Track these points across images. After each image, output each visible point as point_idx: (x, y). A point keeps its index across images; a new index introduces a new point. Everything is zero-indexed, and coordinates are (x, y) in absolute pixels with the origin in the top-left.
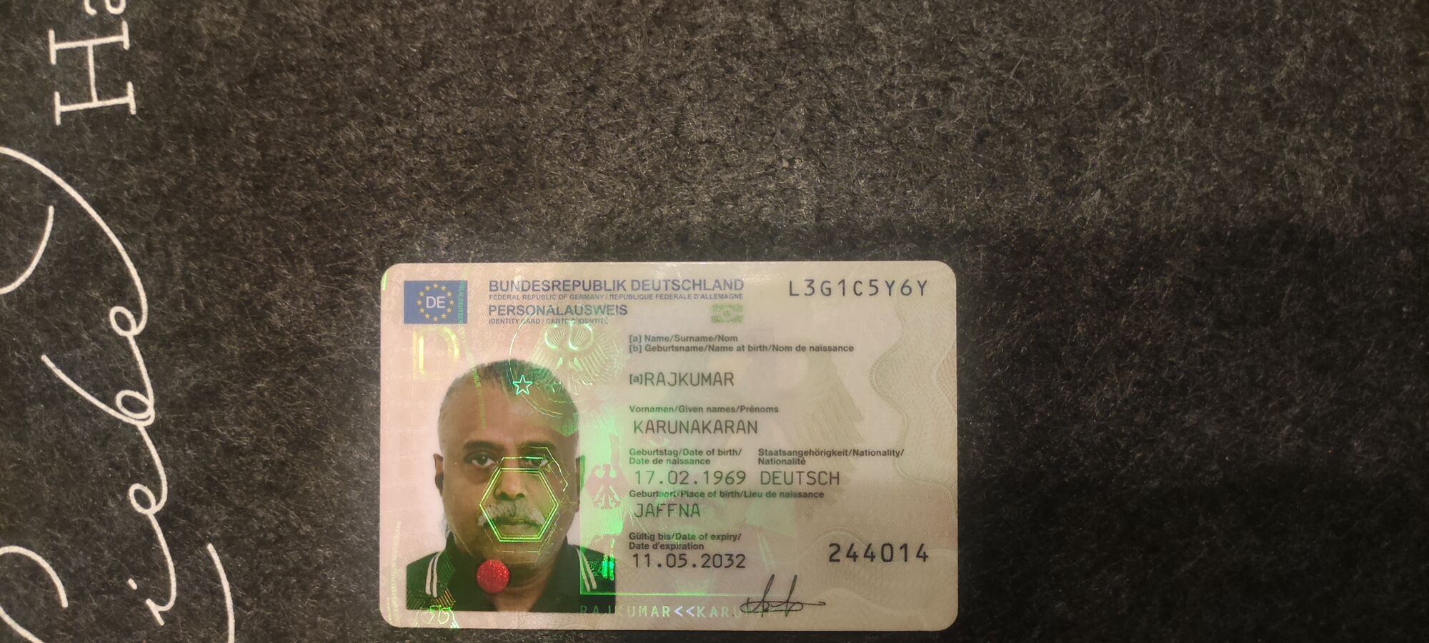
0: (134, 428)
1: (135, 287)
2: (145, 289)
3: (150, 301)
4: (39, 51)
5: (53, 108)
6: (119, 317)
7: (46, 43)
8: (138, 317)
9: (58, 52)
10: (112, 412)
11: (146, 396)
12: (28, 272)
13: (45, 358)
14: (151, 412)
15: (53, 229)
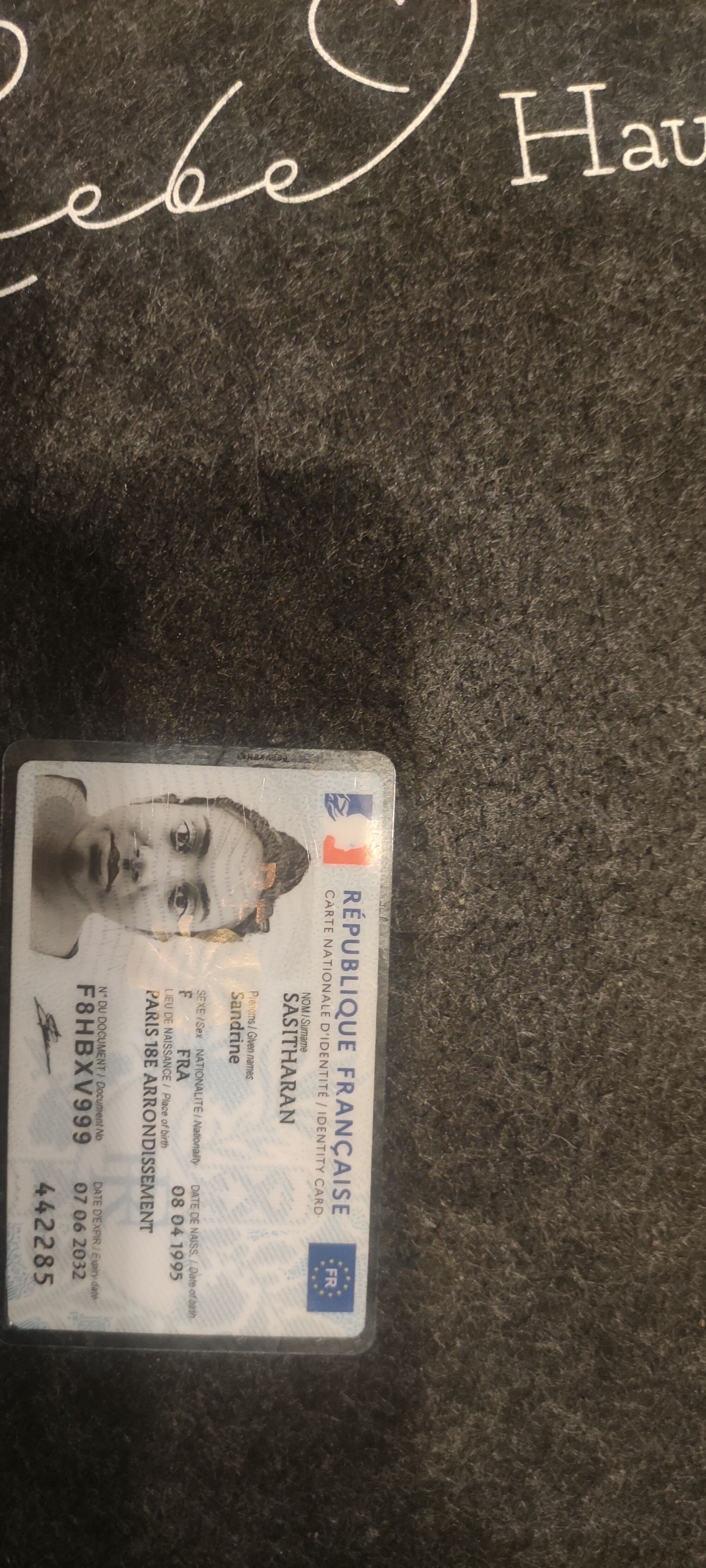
0: (163, 189)
1: (319, 188)
2: (317, 200)
3: (304, 205)
4: (582, 71)
5: (518, 89)
6: (287, 170)
7: (591, 81)
8: (286, 192)
9: (581, 95)
10: (180, 163)
11: (199, 203)
12: (334, 64)
13: (239, 84)
14: (180, 208)
15: (384, 92)
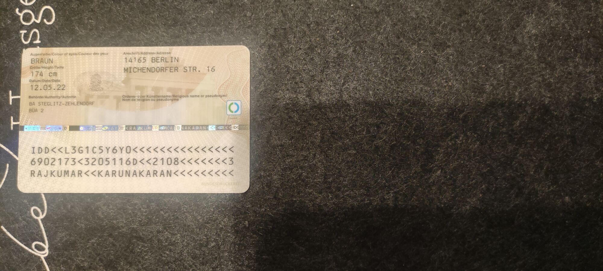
0: (39, 258)
1: (42, 199)
2: (46, 200)
3: (48, 205)
4: (5, 99)
5: (10, 123)
6: (35, 210)
7: (8, 96)
8: (43, 211)
9: (13, 99)
10: (30, 250)
11: (45, 244)
13: (2, 227)
14: (47, 251)
15: (8, 173)
